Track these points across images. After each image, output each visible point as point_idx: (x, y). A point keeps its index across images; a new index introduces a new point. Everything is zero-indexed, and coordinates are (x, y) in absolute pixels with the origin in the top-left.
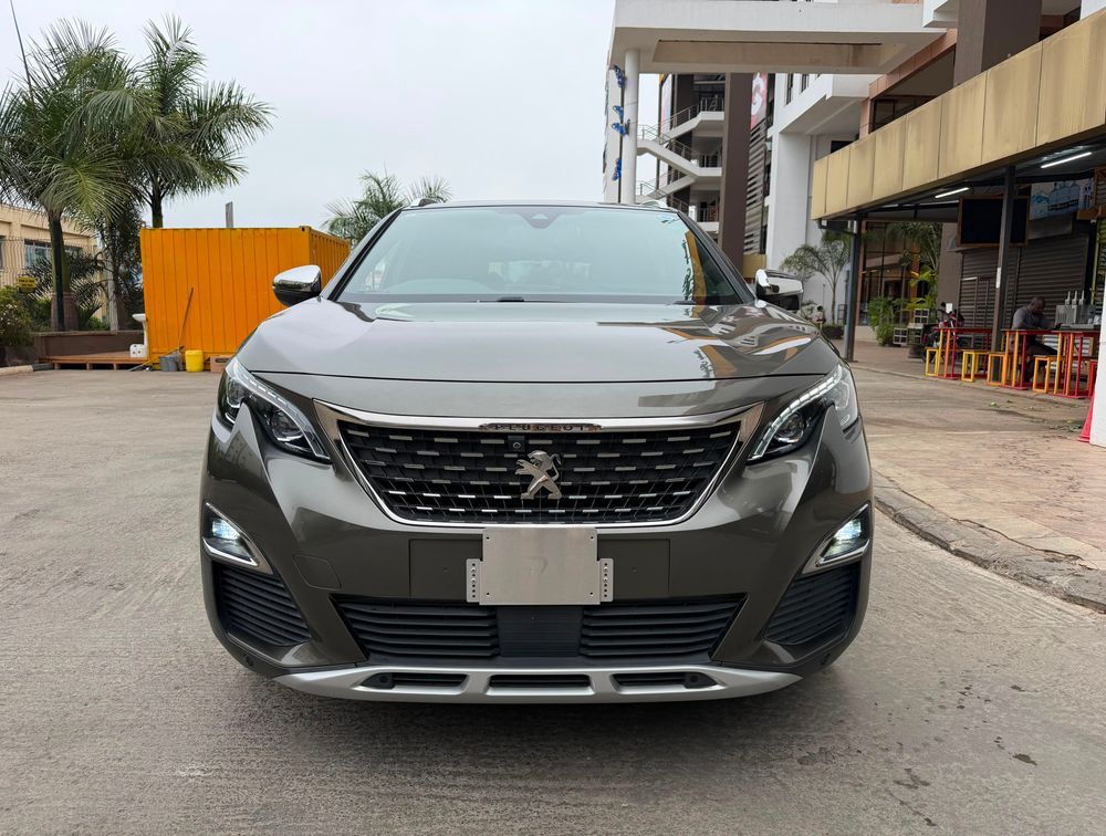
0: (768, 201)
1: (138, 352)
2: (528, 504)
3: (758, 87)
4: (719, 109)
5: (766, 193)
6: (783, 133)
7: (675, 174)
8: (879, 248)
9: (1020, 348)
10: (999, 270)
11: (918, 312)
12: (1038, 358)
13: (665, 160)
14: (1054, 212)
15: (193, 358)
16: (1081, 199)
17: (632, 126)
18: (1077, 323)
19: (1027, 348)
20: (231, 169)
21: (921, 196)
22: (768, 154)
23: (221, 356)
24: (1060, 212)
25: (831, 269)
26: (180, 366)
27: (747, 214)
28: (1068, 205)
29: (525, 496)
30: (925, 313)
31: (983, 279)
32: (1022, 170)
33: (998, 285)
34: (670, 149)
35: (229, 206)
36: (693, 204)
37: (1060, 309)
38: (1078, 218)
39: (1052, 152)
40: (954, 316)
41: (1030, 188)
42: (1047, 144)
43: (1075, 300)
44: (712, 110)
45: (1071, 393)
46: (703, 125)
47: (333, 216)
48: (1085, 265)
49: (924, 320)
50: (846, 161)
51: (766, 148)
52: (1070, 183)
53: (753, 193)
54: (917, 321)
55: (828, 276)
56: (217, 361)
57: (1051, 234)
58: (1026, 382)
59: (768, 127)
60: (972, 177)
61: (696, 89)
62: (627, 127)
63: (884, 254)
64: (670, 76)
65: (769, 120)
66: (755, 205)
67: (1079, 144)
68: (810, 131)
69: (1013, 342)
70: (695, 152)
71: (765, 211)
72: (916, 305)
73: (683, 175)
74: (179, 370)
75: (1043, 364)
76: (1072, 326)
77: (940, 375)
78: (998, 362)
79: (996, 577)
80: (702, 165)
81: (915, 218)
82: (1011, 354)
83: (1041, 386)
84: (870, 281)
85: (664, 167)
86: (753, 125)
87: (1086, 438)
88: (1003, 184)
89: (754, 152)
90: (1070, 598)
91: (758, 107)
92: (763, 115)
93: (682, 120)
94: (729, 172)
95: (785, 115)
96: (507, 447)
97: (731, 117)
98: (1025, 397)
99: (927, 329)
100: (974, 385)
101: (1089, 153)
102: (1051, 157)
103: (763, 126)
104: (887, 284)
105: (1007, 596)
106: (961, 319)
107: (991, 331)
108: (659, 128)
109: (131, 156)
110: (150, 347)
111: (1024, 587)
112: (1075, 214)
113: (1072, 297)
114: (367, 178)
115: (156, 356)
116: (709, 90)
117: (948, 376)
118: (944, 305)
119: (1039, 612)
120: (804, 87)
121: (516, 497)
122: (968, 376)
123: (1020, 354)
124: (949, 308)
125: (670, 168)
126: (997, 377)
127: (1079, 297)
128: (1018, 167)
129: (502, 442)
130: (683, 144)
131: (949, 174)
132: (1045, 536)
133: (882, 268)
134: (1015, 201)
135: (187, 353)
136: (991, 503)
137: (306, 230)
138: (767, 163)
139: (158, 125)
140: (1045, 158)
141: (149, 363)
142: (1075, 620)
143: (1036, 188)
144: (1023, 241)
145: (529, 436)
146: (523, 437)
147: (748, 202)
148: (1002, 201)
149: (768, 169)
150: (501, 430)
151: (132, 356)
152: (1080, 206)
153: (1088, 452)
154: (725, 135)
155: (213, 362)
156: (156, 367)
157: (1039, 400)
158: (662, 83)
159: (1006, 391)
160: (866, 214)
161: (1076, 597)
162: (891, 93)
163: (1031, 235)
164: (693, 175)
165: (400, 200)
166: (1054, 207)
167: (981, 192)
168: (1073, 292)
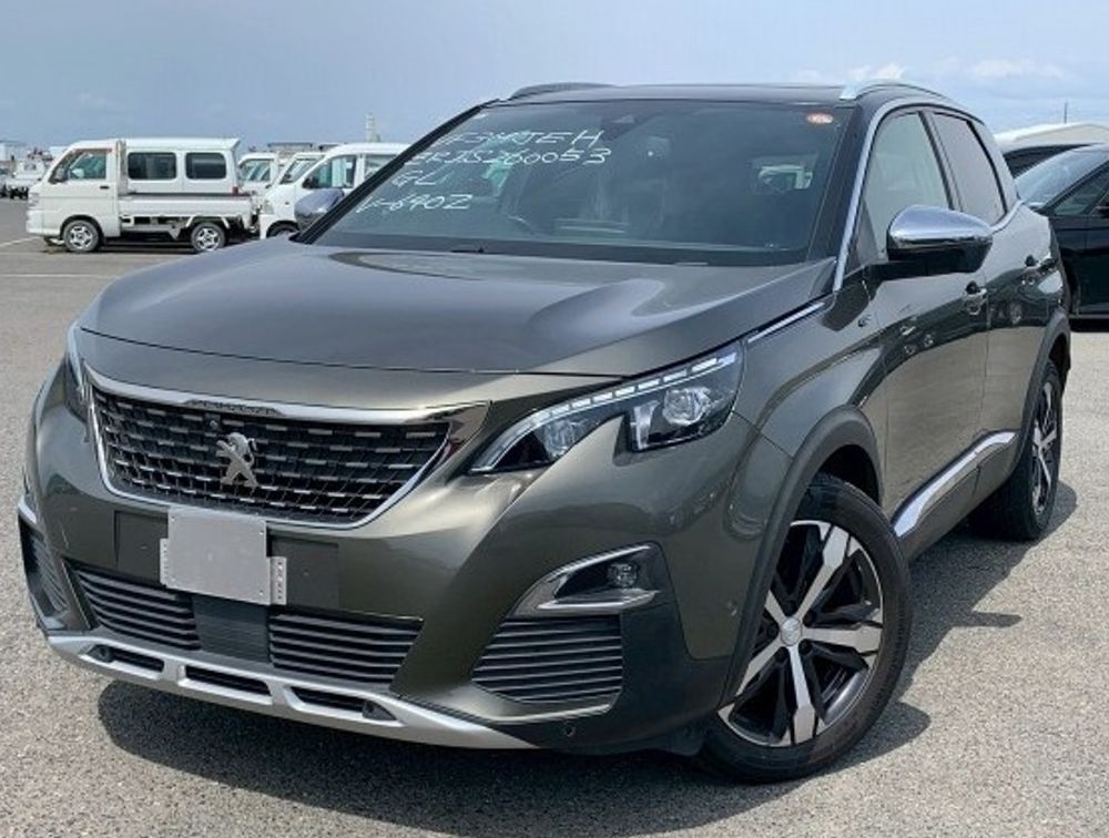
2: (227, 489)
29: (223, 480)
96: (205, 425)
121: (216, 479)
129: (200, 419)
145: (225, 416)
146: (218, 417)
150: (196, 407)
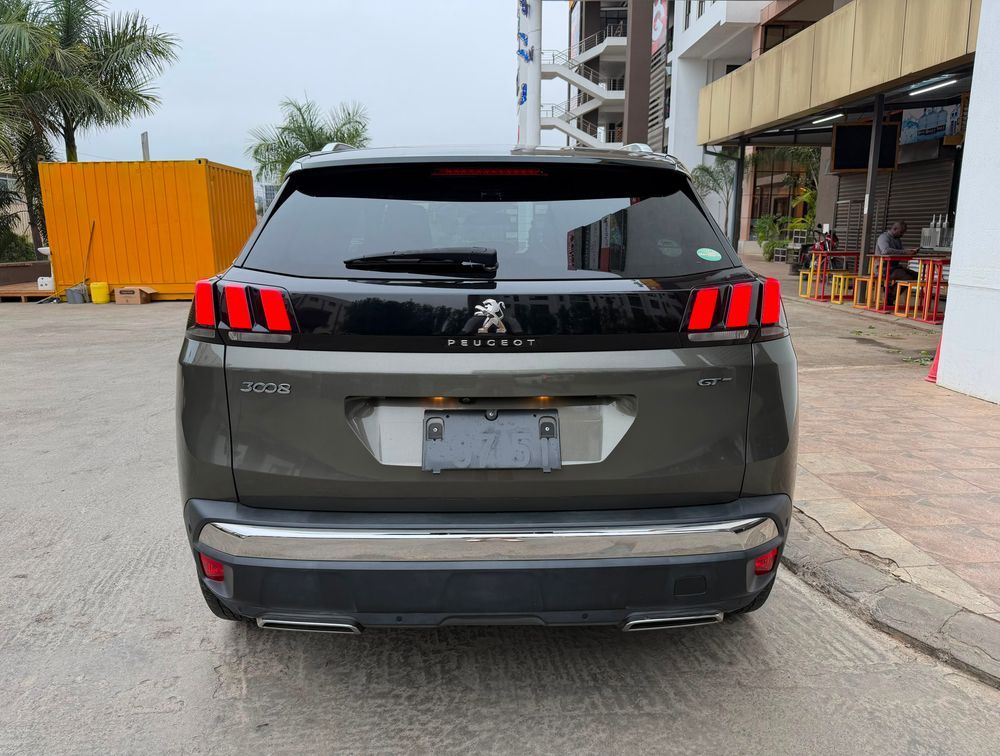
0: (669, 123)
1: (45, 284)
3: (659, 14)
4: (624, 34)
5: (666, 115)
6: (682, 58)
7: (585, 97)
8: (768, 168)
9: (884, 272)
10: (867, 196)
11: (797, 233)
12: (900, 283)
13: (576, 84)
14: (923, 137)
15: (98, 290)
16: (948, 125)
17: (536, 53)
18: (941, 245)
19: (890, 273)
20: (144, 100)
21: (800, 122)
22: (668, 78)
23: (126, 288)
24: (928, 137)
25: (725, 188)
26: (86, 298)
27: (649, 136)
28: (936, 130)
30: (803, 234)
31: (855, 202)
32: (891, 98)
33: (866, 211)
34: (580, 74)
35: (144, 136)
36: (601, 125)
37: (926, 232)
38: (944, 143)
39: (920, 80)
40: (829, 236)
41: (901, 114)
42: (910, 74)
43: (939, 223)
44: (617, 35)
45: (929, 318)
46: (609, 50)
47: (257, 142)
48: (949, 188)
49: (802, 241)
50: (728, 89)
51: (666, 73)
52: (939, 109)
53: (655, 116)
54: (796, 241)
55: (722, 194)
56: (121, 292)
57: (919, 159)
58: (889, 305)
59: (667, 53)
60: (846, 105)
61: (602, 15)
62: (531, 53)
63: (773, 173)
64: (579, 3)
65: (669, 46)
66: (657, 126)
67: (944, 73)
68: (706, 56)
69: (878, 267)
70: (602, 76)
71: (665, 132)
72: (797, 225)
73: (591, 98)
74: (85, 302)
75: (904, 289)
76: (936, 249)
77: (812, 297)
78: (864, 285)
79: (804, 589)
80: (609, 89)
81: (795, 143)
82: (876, 278)
83: (902, 309)
84: (761, 198)
85: (574, 91)
86: (654, 50)
87: (933, 378)
88: (872, 110)
89: (655, 76)
90: (876, 624)
91: (658, 34)
92: (664, 41)
93: (589, 45)
94: (631, 96)
95: (684, 41)
97: (633, 43)
98: (887, 321)
99: (805, 248)
100: (842, 308)
101: (954, 82)
102: (919, 85)
103: (664, 50)
104: (776, 201)
105: (807, 620)
106: (835, 238)
107: (859, 254)
108: (570, 53)
109: (35, 89)
110: (56, 280)
111: (830, 603)
112: (942, 139)
113: (937, 220)
114: (288, 104)
115: (63, 288)
116: (615, 16)
117: (819, 297)
118: (820, 226)
119: (838, 645)
120: (700, 13)
122: (837, 298)
123: (883, 278)
124: (826, 228)
125: (579, 91)
126: (863, 300)
127: (943, 219)
128: (887, 95)
130: (592, 68)
131: (820, 103)
132: (864, 529)
133: (772, 186)
134: (884, 127)
135: (92, 285)
136: (818, 476)
137: (203, 163)
138: (667, 87)
139: (58, 56)
140: (913, 86)
141: (56, 295)
142: (876, 659)
143: (907, 114)
144: (893, 166)
147: (650, 124)
148: (871, 127)
149: (668, 92)
151: (40, 288)
152: (947, 132)
153: (932, 397)
154: (627, 59)
155: (117, 293)
156: (64, 299)
157: (900, 325)
158: (572, 9)
159: (870, 314)
160: (749, 139)
161: (881, 623)
162: (779, 19)
163: (901, 159)
164: (600, 98)
165: (320, 125)
166: (923, 133)
167: (855, 119)
168: (938, 215)
